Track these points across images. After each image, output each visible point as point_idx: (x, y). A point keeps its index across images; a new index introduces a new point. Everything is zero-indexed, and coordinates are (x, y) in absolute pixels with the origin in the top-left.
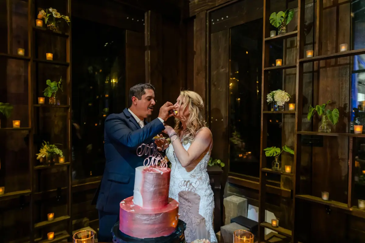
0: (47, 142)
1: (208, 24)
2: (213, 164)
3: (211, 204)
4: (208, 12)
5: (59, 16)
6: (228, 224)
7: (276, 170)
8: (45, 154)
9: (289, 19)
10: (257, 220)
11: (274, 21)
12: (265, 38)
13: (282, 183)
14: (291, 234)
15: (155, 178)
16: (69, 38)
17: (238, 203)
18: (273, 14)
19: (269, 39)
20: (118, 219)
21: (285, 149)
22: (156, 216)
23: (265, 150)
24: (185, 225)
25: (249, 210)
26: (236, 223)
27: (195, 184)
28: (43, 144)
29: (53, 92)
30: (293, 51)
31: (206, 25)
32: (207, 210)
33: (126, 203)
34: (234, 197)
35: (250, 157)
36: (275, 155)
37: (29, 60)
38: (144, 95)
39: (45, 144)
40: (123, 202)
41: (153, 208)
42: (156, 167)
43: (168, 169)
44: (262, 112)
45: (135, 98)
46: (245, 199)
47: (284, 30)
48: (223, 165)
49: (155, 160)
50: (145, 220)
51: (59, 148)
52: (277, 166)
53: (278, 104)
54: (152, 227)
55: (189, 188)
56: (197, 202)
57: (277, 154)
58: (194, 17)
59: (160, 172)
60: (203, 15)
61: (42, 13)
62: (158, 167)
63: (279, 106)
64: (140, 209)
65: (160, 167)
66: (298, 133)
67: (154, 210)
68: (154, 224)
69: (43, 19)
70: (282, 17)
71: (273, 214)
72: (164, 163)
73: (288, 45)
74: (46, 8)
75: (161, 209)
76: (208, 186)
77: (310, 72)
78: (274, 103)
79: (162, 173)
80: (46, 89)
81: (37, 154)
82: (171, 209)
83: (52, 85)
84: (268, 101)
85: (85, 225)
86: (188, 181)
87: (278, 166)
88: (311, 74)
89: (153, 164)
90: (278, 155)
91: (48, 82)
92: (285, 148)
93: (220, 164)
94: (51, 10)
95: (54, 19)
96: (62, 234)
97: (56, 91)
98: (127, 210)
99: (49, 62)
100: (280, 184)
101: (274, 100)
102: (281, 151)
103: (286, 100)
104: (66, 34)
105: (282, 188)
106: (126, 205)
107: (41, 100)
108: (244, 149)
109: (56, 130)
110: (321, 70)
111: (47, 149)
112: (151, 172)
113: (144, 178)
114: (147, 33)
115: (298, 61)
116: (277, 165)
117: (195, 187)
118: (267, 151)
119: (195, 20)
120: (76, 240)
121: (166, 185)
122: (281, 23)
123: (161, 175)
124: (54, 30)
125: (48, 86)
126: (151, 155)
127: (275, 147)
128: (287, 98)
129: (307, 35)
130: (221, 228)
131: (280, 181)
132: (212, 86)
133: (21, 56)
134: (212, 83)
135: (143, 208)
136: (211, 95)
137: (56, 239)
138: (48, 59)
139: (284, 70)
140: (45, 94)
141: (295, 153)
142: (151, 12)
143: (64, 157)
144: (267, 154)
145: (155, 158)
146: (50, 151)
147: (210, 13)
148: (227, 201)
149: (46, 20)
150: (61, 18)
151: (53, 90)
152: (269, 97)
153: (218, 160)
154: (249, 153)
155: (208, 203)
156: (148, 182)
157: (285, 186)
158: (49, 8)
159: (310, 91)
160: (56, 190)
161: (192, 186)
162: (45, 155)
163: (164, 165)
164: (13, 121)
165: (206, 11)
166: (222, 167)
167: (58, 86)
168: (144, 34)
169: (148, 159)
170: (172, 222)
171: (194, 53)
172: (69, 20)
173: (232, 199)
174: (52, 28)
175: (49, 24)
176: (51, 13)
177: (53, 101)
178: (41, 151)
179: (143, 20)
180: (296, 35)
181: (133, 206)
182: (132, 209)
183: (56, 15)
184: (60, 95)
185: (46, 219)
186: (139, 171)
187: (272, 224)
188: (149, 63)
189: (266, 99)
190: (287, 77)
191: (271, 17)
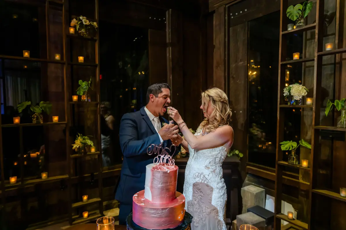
0: (80, 134)
1: (226, 18)
2: (231, 154)
3: (223, 196)
4: (227, 6)
5: (88, 23)
6: (245, 213)
7: (292, 164)
8: (79, 144)
9: (307, 12)
10: (273, 211)
11: (291, 14)
12: (282, 31)
13: (300, 176)
14: (307, 228)
15: (163, 175)
16: (97, 41)
17: (255, 193)
18: (290, 7)
19: (286, 32)
20: (132, 211)
21: (302, 144)
22: (162, 210)
23: (281, 143)
24: (192, 219)
25: (267, 201)
26: (252, 212)
27: (208, 176)
28: (77, 136)
29: (84, 90)
30: (313, 43)
31: (225, 19)
32: (218, 201)
33: (138, 197)
34: (252, 186)
35: (270, 148)
36: (291, 149)
37: (64, 64)
38: (161, 93)
39: (79, 136)
40: (136, 195)
41: (161, 203)
42: (164, 165)
43: (175, 167)
44: (279, 106)
45: (152, 96)
46: (264, 189)
47: (302, 23)
48: (241, 155)
49: (163, 158)
50: (153, 213)
51: (91, 139)
52: (293, 160)
53: (294, 98)
54: (159, 220)
55: (202, 180)
56: (209, 193)
57: (293, 148)
58: (214, 12)
59: (167, 170)
60: (222, 10)
61: (74, 22)
62: (166, 165)
63: (296, 101)
64: (150, 202)
65: (168, 165)
66: (315, 128)
67: (162, 205)
68: (160, 217)
69: (75, 27)
70: (300, 10)
71: (291, 206)
72: (172, 162)
73: (309, 36)
74: (77, 16)
75: (168, 203)
76: (221, 179)
77: (331, 64)
78: (290, 97)
79: (168, 172)
80: (78, 88)
81: (73, 145)
82: (177, 205)
83: (84, 85)
84: (285, 95)
85: (115, 206)
86: (202, 173)
87: (295, 160)
88: (333, 66)
89: (161, 161)
90: (295, 148)
91: (80, 81)
92: (301, 142)
93: (239, 154)
94: (81, 18)
95: (84, 26)
96: (95, 214)
97: (86, 90)
98: (137, 204)
99: (81, 64)
100: (298, 177)
101: (290, 94)
102: (297, 146)
103: (303, 94)
104: (95, 38)
105: (301, 181)
106: (138, 198)
107: (75, 98)
108: (264, 139)
109: (89, 123)
110: (343, 62)
111: (81, 140)
112: (159, 170)
113: (153, 175)
114: (168, 30)
115: (316, 54)
116: (294, 158)
117: (208, 179)
118: (283, 144)
119: (214, 15)
120: (99, 225)
121: (173, 182)
122: (298, 16)
123: (168, 173)
124: (85, 36)
125: (79, 86)
126: (160, 154)
127: (292, 141)
128: (304, 93)
129: (329, 25)
130: (237, 217)
131: (298, 173)
132: (231, 79)
133: (58, 60)
134: (231, 76)
135: (152, 202)
136: (230, 88)
137: (90, 218)
138: (80, 61)
139: (303, 63)
140: (78, 93)
141: (312, 147)
142: (172, 11)
143: (95, 147)
144: (283, 148)
145: (164, 157)
146: (83, 142)
147: (229, 7)
148: (244, 190)
149: (78, 27)
150: (90, 25)
151: (85, 89)
152: (286, 92)
153: (236, 150)
154: (269, 143)
155: (220, 195)
156: (156, 179)
157: (304, 178)
158: (80, 16)
159: (332, 84)
160: (90, 175)
161: (206, 178)
162: (79, 146)
163: (172, 163)
164: (53, 117)
165: (225, 6)
166: (241, 158)
167: (88, 85)
168: (165, 32)
169: (157, 157)
170: (178, 216)
171: (214, 47)
172: (97, 25)
173: (249, 189)
174: (82, 34)
175: (80, 31)
176: (81, 20)
177: (84, 98)
178: (76, 142)
179: (164, 19)
180: (314, 27)
181: (144, 199)
182: (142, 203)
183: (86, 22)
184: (90, 93)
185: (81, 200)
186: (149, 168)
187: (287, 216)
188: (171, 58)
189: (282, 92)
190: (307, 69)
191: (288, 10)
